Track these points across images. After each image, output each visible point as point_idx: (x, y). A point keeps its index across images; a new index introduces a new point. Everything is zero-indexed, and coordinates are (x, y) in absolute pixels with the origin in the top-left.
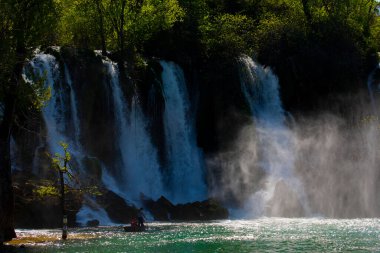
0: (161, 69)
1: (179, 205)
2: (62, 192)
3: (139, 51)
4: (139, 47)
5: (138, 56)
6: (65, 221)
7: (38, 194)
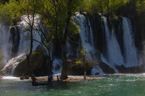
0: (122, 20)
1: (128, 67)
2: (84, 63)
3: (114, 14)
4: (114, 12)
5: (114, 15)
6: (85, 73)
7: (76, 63)
